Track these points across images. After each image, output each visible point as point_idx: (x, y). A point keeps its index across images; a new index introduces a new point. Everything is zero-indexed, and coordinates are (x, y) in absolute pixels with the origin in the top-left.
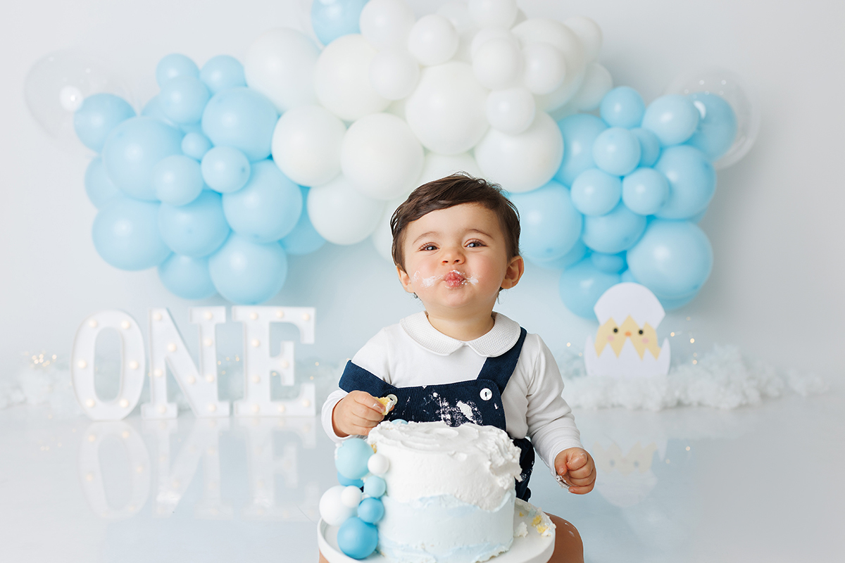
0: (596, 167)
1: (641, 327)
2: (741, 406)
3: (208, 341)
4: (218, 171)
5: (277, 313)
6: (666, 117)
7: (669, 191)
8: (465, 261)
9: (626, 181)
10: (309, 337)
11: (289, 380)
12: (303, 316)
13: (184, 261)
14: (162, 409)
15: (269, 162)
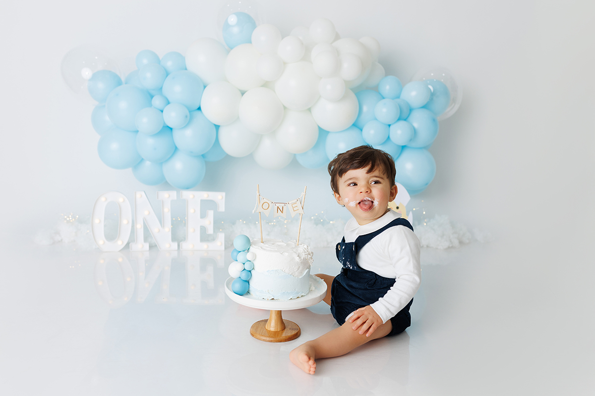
0: (376, 119)
1: (398, 206)
2: (449, 248)
3: (167, 210)
4: (172, 116)
5: (205, 195)
6: (414, 93)
7: (415, 132)
8: (371, 191)
9: (391, 127)
10: (222, 209)
11: (210, 231)
12: (219, 197)
13: (148, 163)
14: (140, 246)
15: (199, 112)
